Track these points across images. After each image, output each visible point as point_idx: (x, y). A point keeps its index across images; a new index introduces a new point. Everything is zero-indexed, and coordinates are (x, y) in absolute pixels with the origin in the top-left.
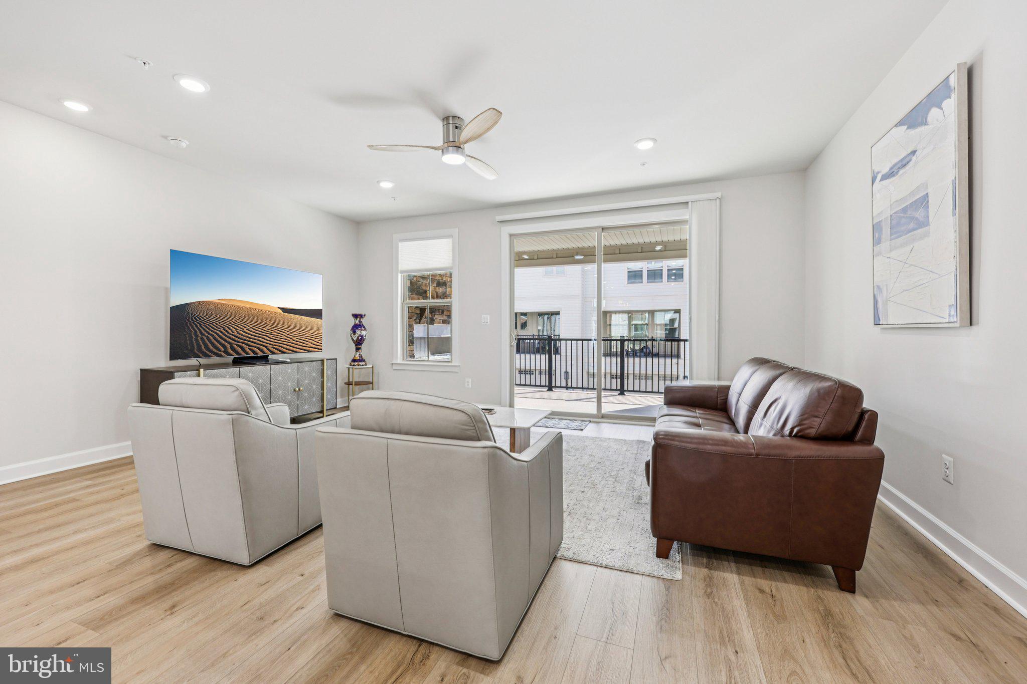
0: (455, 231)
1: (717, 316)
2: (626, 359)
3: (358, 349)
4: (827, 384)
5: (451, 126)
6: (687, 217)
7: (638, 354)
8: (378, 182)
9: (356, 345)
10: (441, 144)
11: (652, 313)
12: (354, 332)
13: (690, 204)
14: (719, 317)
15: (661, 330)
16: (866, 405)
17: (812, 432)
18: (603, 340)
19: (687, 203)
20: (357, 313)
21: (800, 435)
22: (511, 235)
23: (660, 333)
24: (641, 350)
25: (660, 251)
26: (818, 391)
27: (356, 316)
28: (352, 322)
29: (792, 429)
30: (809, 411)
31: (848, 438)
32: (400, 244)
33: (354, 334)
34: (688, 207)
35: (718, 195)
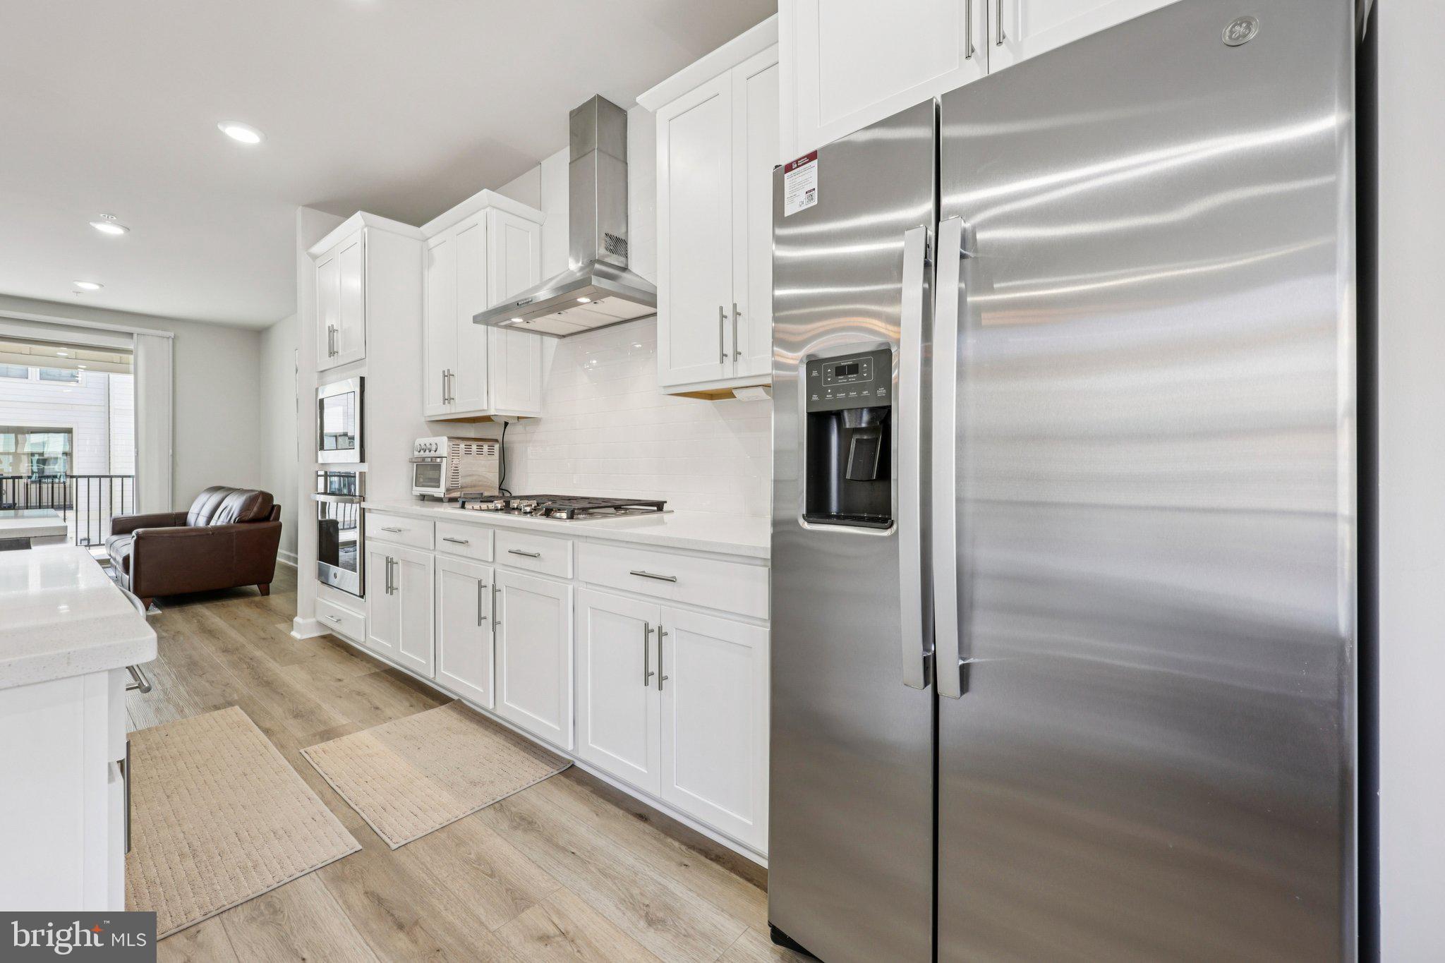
1: (171, 451)
4: (254, 493)
6: (131, 347)
13: (135, 336)
14: (173, 451)
16: (275, 503)
17: (247, 518)
19: (133, 334)
21: (241, 520)
26: (250, 497)
29: (235, 519)
30: (246, 508)
31: (267, 519)
34: (132, 338)
35: (172, 334)
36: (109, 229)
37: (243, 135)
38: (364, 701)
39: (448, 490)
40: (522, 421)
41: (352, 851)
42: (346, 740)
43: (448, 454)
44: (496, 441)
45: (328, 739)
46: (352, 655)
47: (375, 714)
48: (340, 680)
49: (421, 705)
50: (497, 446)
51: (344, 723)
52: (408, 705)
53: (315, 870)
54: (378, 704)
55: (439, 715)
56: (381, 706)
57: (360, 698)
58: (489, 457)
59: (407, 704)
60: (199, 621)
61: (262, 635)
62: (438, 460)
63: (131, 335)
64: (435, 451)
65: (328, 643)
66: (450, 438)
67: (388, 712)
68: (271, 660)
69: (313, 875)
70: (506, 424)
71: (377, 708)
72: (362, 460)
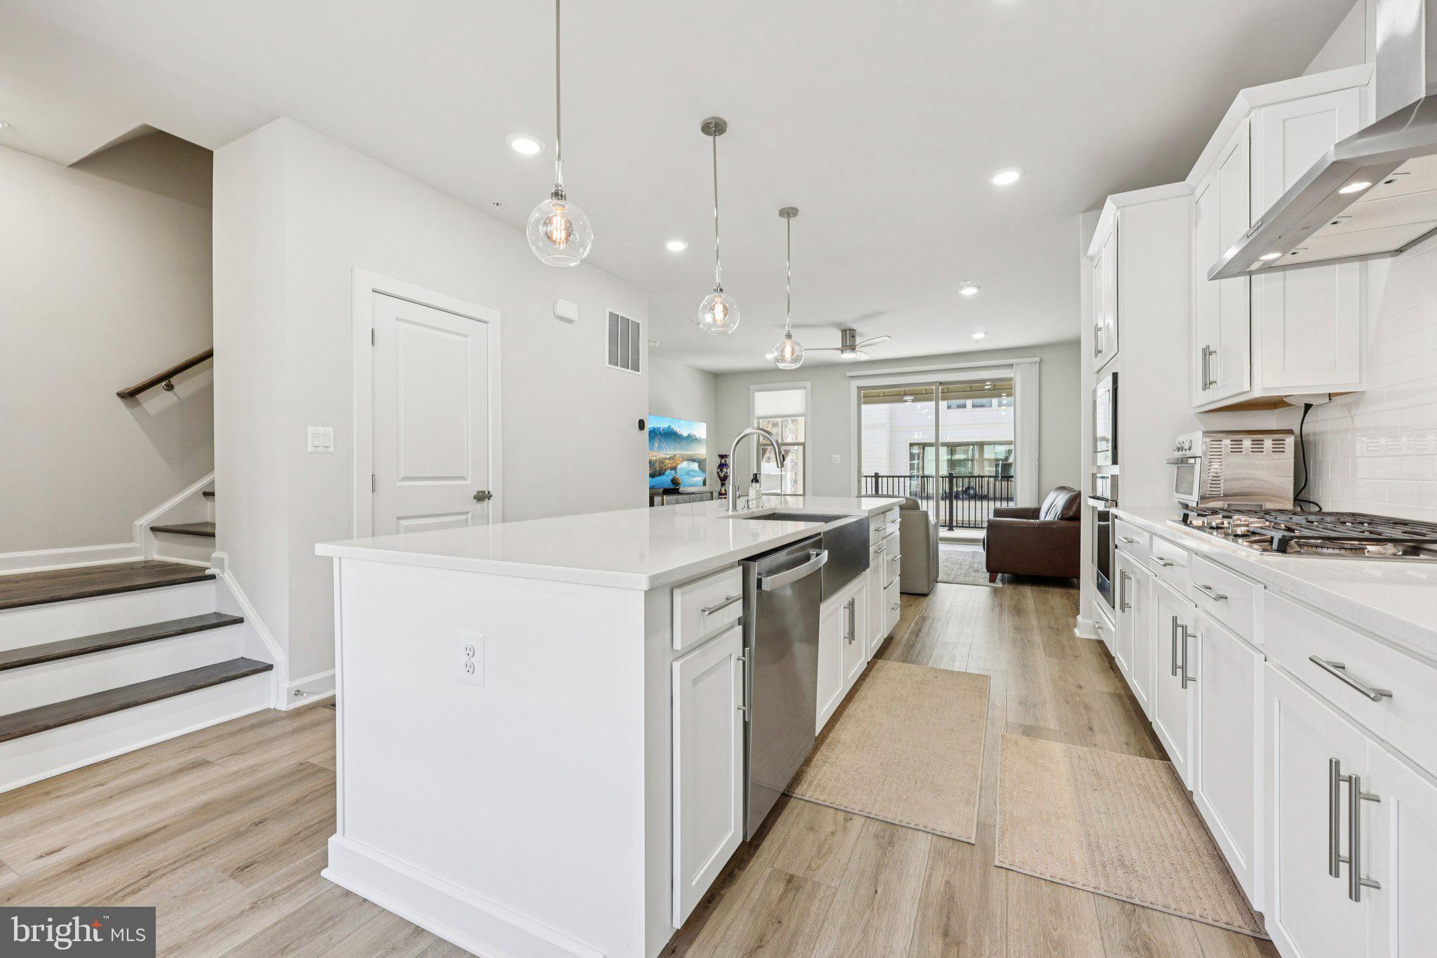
0: (808, 384)
1: (1037, 457)
2: (955, 502)
3: (723, 485)
5: (848, 336)
6: (1012, 375)
7: (961, 497)
8: (765, 355)
9: (721, 481)
10: (841, 346)
11: (981, 445)
12: (721, 471)
13: (1014, 365)
14: (1039, 457)
15: (990, 466)
17: (1067, 516)
18: (942, 477)
19: (1012, 365)
20: (723, 454)
21: (1063, 518)
22: (858, 388)
23: (989, 470)
24: (966, 491)
25: (989, 389)
27: (722, 457)
28: (718, 461)
29: (1059, 516)
32: (757, 394)
33: (722, 472)
34: (1012, 368)
35: (1037, 359)
36: (969, 292)
37: (1006, 178)
38: (1085, 716)
39: (1203, 498)
40: (1338, 400)
41: (966, 840)
42: (1040, 743)
43: (1205, 454)
44: (1290, 432)
45: (1028, 735)
46: (1112, 668)
47: (1084, 733)
48: (1081, 687)
49: (1138, 748)
50: (1290, 441)
51: (1052, 727)
52: (1124, 741)
53: (933, 834)
54: (1095, 725)
55: (1149, 767)
56: (1096, 729)
57: (1083, 711)
58: (1276, 456)
59: (1123, 739)
60: (1019, 598)
61: (1053, 624)
62: (1192, 461)
63: (1011, 365)
64: (1190, 449)
65: (1099, 649)
66: (1206, 433)
67: (1098, 738)
68: (1042, 648)
69: (930, 836)
70: (1308, 407)
71: (1091, 729)
72: (1115, 462)
